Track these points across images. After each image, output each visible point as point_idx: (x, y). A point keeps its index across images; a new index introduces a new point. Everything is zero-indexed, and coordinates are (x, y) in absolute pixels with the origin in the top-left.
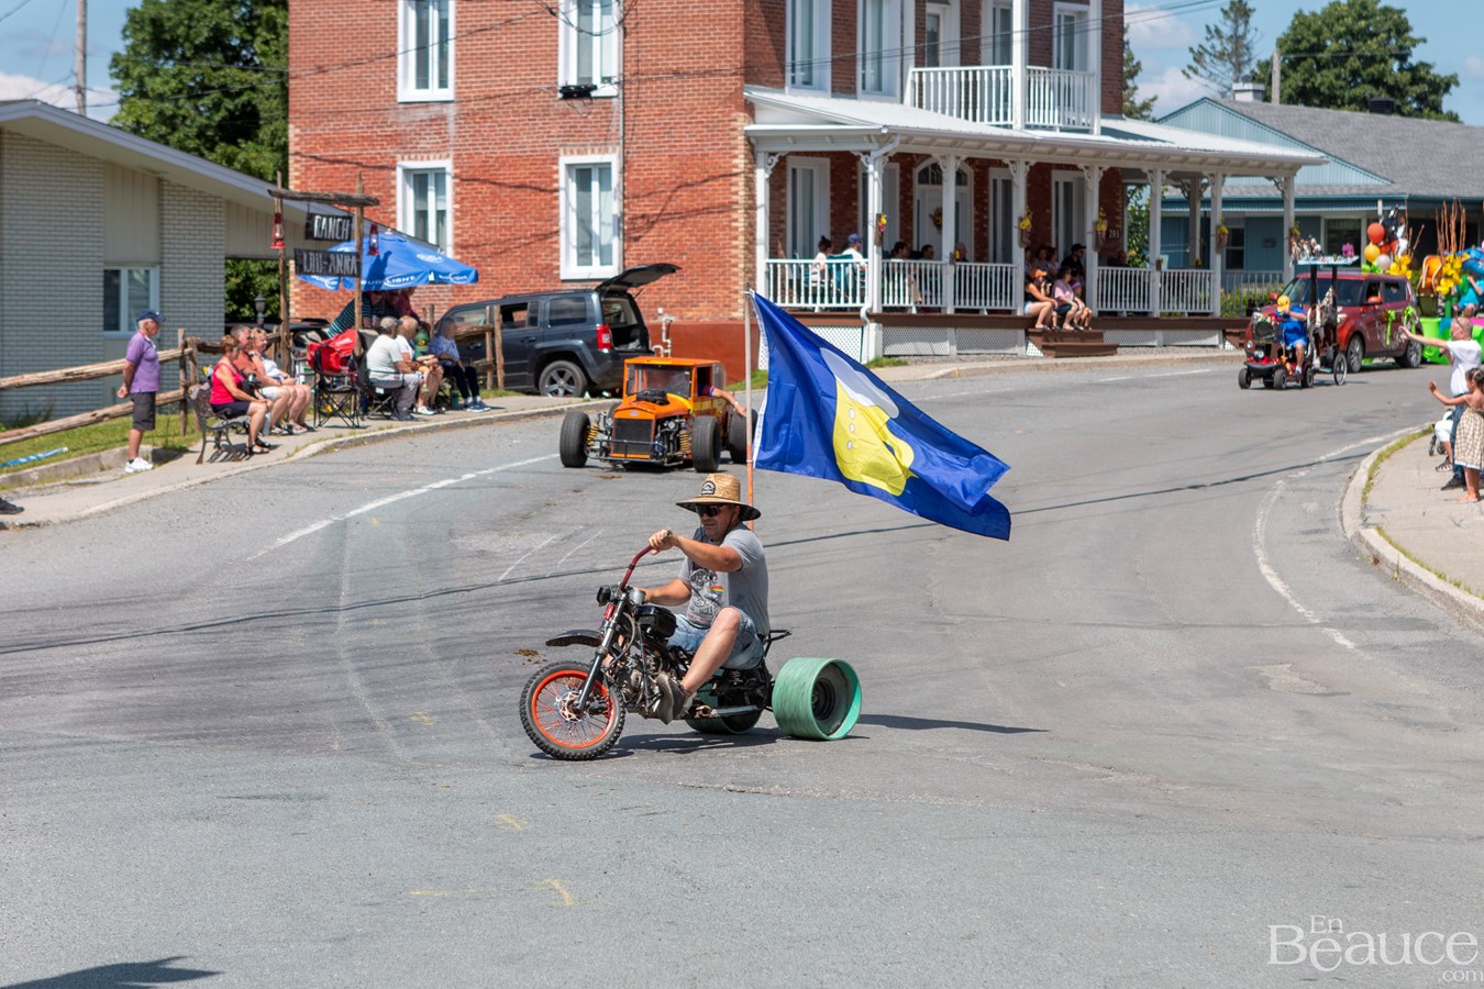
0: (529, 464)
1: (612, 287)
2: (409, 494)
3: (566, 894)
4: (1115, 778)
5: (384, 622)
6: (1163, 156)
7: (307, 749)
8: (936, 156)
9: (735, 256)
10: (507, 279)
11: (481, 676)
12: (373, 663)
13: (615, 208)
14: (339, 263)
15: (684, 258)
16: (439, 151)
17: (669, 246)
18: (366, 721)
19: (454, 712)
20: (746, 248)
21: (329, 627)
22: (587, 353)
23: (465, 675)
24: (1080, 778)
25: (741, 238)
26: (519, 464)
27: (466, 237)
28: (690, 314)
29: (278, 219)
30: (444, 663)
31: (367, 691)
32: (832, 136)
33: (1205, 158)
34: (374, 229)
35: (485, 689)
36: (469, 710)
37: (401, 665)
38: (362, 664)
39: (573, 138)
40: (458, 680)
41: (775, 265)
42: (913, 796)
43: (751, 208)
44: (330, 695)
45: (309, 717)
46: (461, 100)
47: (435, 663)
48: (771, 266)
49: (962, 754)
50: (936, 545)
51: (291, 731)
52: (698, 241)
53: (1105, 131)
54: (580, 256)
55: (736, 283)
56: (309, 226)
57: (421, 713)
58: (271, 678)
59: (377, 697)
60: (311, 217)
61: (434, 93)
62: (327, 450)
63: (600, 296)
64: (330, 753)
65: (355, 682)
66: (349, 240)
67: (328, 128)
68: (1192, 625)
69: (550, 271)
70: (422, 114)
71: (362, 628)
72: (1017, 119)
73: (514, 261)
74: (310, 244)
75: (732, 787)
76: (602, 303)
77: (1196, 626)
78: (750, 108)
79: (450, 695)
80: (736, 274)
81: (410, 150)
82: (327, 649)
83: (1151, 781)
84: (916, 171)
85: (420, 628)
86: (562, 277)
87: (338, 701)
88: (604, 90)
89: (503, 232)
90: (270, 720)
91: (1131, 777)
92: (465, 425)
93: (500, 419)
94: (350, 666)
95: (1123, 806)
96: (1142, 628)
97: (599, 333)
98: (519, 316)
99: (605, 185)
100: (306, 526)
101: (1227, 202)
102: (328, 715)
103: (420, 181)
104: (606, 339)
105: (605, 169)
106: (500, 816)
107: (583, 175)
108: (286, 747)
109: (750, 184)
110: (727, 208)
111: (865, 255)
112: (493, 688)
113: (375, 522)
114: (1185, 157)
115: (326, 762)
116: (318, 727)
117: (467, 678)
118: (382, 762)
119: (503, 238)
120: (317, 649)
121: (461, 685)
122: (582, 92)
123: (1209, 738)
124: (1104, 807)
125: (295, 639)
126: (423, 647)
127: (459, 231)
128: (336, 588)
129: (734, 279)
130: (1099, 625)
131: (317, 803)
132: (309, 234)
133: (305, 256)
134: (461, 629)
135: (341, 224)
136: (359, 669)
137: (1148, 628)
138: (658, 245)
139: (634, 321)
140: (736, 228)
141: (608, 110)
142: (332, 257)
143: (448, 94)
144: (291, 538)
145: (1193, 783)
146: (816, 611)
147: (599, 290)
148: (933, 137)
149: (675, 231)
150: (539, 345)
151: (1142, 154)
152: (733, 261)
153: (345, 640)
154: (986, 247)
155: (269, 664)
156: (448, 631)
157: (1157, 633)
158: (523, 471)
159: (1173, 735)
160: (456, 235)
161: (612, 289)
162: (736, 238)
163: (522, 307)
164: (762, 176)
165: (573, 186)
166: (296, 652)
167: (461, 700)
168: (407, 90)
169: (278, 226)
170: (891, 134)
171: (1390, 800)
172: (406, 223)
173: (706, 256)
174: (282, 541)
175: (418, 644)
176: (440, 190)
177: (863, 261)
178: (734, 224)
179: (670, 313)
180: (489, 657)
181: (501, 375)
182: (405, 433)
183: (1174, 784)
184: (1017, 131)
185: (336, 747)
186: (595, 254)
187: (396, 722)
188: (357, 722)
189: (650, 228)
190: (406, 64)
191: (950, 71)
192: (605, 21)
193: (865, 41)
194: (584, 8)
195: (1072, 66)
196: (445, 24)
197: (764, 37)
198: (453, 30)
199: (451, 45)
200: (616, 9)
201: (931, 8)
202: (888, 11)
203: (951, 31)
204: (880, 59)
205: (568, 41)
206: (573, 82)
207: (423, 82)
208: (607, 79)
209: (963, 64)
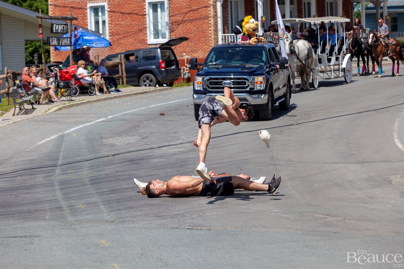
0: (133, 112)
1: (165, 46)
2: (88, 124)
4: (330, 219)
5: (73, 171)
7: (37, 219)
9: (211, 34)
10: (129, 45)
11: (104, 190)
12: (66, 186)
13: (167, 19)
14: (64, 41)
15: (192, 35)
17: (187, 30)
18: (60, 208)
19: (92, 203)
20: (214, 30)
21: (52, 174)
22: (157, 70)
23: (99, 189)
24: (316, 219)
25: (212, 27)
26: (129, 112)
27: (113, 30)
28: (195, 55)
29: (40, 26)
30: (92, 185)
31: (63, 196)
34: (76, 29)
35: (105, 194)
36: (98, 202)
37: (76, 187)
38: (62, 187)
40: (96, 191)
41: (225, 36)
42: (254, 229)
43: (216, 16)
44: (49, 199)
45: (40, 207)
47: (88, 186)
48: (224, 37)
49: (275, 212)
50: (278, 136)
51: (32, 212)
52: (197, 28)
54: (155, 35)
55: (211, 43)
56: (52, 28)
57: (80, 205)
58: (29, 193)
59: (66, 199)
60: (52, 25)
62: (59, 109)
63: (161, 50)
64: (44, 220)
65: (59, 194)
66: (67, 33)
68: (367, 162)
69: (144, 41)
71: (65, 174)
73: (131, 38)
74: (52, 35)
75: (188, 227)
76: (161, 52)
77: (369, 162)
79: (92, 197)
80: (211, 40)
82: (50, 182)
83: (342, 220)
85: (85, 173)
86: (148, 43)
87: (51, 200)
89: (127, 28)
90: (25, 208)
91: (336, 219)
92: (111, 98)
93: (124, 96)
94: (57, 188)
95: (330, 229)
96: (349, 163)
97: (160, 64)
98: (132, 58)
99: (163, 10)
100: (49, 137)
101: (389, 8)
102: (46, 206)
103: (96, 10)
104: (163, 65)
105: (162, 3)
106: (101, 241)
107: (155, 6)
108: (29, 218)
109: (215, 7)
110: (206, 16)
112: (108, 194)
113: (75, 135)
115: (42, 223)
116: (41, 210)
117: (99, 191)
118: (63, 223)
119: (126, 30)
120: (47, 182)
121: (97, 193)
123: (366, 203)
124: (323, 230)
125: (40, 178)
126: (85, 180)
127: (111, 28)
128: (57, 159)
129: (210, 42)
130: (333, 163)
131: (36, 238)
132: (52, 31)
133: (51, 39)
134: (100, 173)
135: (63, 27)
136: (61, 189)
137: (351, 163)
138: (183, 30)
139: (173, 58)
142: (61, 39)
144: (43, 142)
145: (357, 220)
146: (230, 162)
147: (159, 48)
149: (189, 26)
150: (140, 68)
152: (210, 35)
153: (58, 178)
155: (28, 188)
156: (95, 174)
157: (354, 165)
158: (131, 114)
159: (353, 202)
160: (110, 30)
161: (163, 47)
162: (210, 27)
163: (132, 55)
164: (219, 4)
165: (151, 10)
166: (39, 183)
167: (96, 199)
169: (40, 29)
172: (91, 26)
173: (200, 34)
174: (40, 143)
175: (84, 179)
176: (103, 13)
178: (210, 22)
179: (188, 55)
180: (108, 183)
181: (125, 80)
182: (89, 102)
183: (350, 220)
185: (47, 217)
186: (160, 35)
187: (71, 208)
188: (57, 208)
189: (179, 24)
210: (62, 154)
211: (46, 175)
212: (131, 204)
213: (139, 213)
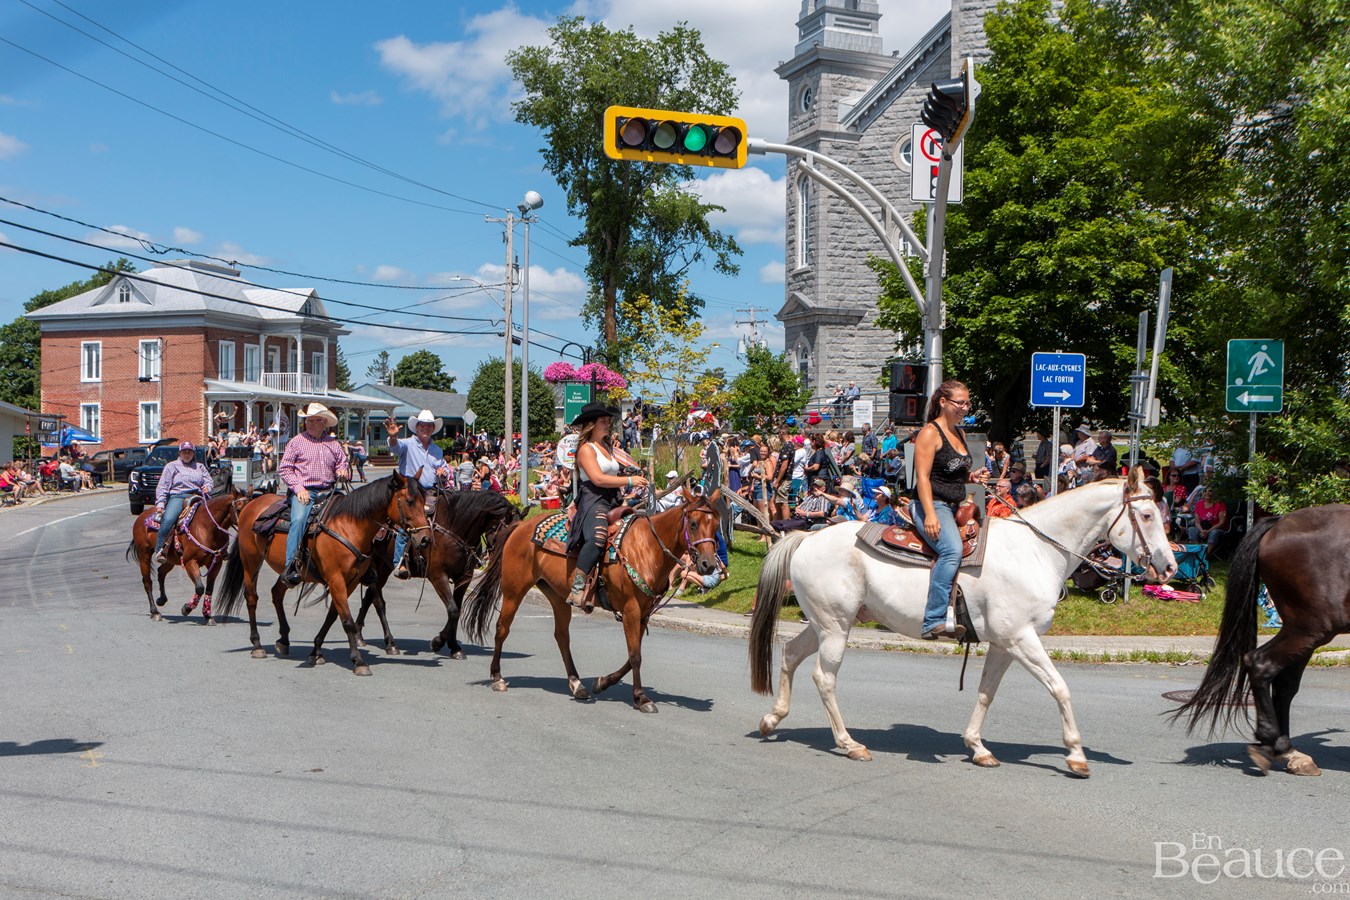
1: (155, 446)
2: (71, 518)
3: (70, 650)
5: (48, 562)
6: (349, 403)
8: (271, 403)
10: (121, 443)
11: (75, 579)
12: (38, 576)
13: (159, 420)
14: (52, 438)
16: (96, 399)
17: (177, 432)
18: (28, 595)
19: (60, 591)
21: (27, 564)
25: (203, 429)
27: (105, 429)
29: (29, 422)
30: (64, 575)
31: (33, 585)
32: (235, 396)
33: (363, 403)
34: (65, 427)
35: (75, 583)
36: (66, 591)
37: (48, 576)
38: (34, 576)
39: (144, 395)
40: (66, 581)
43: (206, 419)
44: (18, 587)
45: (8, 594)
46: (103, 382)
47: (60, 575)
52: (187, 430)
53: (329, 395)
54: (146, 434)
56: (40, 425)
57: (49, 592)
59: (35, 587)
60: (41, 422)
61: (94, 379)
63: (151, 449)
64: (10, 606)
65: (29, 582)
66: (55, 430)
67: (55, 392)
69: (136, 440)
70: (89, 386)
71: (39, 564)
72: (299, 390)
73: (122, 437)
74: (40, 432)
76: (151, 451)
78: (206, 386)
79: (62, 586)
81: (84, 399)
82: (23, 571)
84: (265, 408)
86: (140, 442)
87: (20, 589)
88: (154, 379)
89: (119, 427)
94: (29, 577)
98: (121, 456)
99: (155, 411)
100: (29, 529)
101: (370, 418)
102: (15, 594)
103: (89, 409)
105: (155, 406)
106: (61, 625)
107: (147, 408)
109: (206, 411)
110: (197, 419)
112: (78, 583)
113: (56, 527)
114: (356, 403)
115: (7, 609)
116: (8, 598)
117: (70, 580)
118: (27, 609)
119: (119, 429)
120: (20, 571)
122: (147, 380)
125: (13, 568)
126: (58, 570)
127: (103, 427)
128: (34, 550)
132: (40, 428)
133: (39, 436)
134: (75, 564)
135: (52, 425)
136: (32, 578)
138: (174, 432)
140: (201, 426)
141: (157, 386)
142: (49, 436)
143: (99, 380)
144: (23, 533)
148: (270, 396)
149: (180, 427)
151: (342, 402)
153: (31, 568)
156: (70, 564)
163: (122, 453)
164: (210, 409)
165: (144, 412)
166: (11, 572)
167: (65, 587)
168: (84, 378)
169: (28, 425)
170: (255, 395)
172: (84, 425)
174: (19, 534)
176: (96, 412)
180: (80, 573)
181: (113, 476)
184: (299, 394)
185: (13, 604)
186: (151, 435)
187: (39, 595)
188: (24, 596)
189: (171, 426)
190: (84, 370)
191: (277, 374)
192: (155, 356)
193: (247, 364)
194: (148, 352)
195: (318, 373)
196: (98, 356)
197: (211, 362)
198: (101, 358)
199: (100, 363)
200: (159, 351)
201: (270, 353)
202: (255, 354)
203: (277, 361)
204: (252, 369)
205: (142, 363)
206: (144, 376)
207: (90, 375)
208: (156, 376)
209: (281, 371)
211: (20, 564)
212: (98, 592)
213: (104, 600)
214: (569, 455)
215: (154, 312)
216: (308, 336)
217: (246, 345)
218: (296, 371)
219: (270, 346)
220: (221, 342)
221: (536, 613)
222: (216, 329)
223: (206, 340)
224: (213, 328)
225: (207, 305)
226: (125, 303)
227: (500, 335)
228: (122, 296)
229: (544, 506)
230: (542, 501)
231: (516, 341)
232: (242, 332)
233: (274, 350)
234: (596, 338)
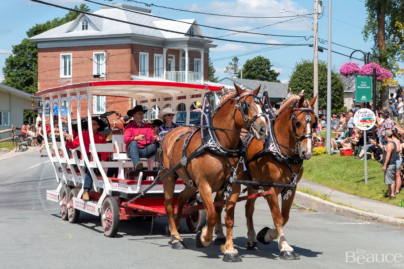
1: (103, 116)
3: (71, 236)
5: (48, 184)
7: (27, 209)
13: (105, 101)
15: (118, 109)
17: (116, 107)
18: (40, 204)
21: (37, 185)
25: (130, 106)
27: (74, 105)
29: (33, 102)
31: (42, 198)
38: (42, 192)
43: (132, 100)
44: (34, 198)
45: (29, 203)
46: (73, 78)
51: (25, 206)
52: (121, 106)
54: (97, 109)
56: (39, 104)
58: (23, 195)
59: (44, 199)
60: (40, 102)
61: (68, 76)
64: (31, 210)
65: (40, 196)
66: (48, 106)
67: (46, 83)
70: (65, 80)
71: (43, 185)
72: (186, 82)
82: (35, 189)
86: (94, 114)
87: (36, 200)
88: (102, 76)
89: (82, 104)
90: (21, 203)
94: (39, 193)
100: (35, 165)
102: (33, 202)
106: (62, 222)
108: (23, 209)
110: (127, 100)
111: (155, 110)
113: (50, 164)
115: (30, 212)
116: (30, 205)
118: (42, 212)
120: (33, 189)
122: (98, 76)
125: (30, 187)
128: (40, 177)
131: (27, 220)
132: (39, 105)
133: (38, 110)
136: (41, 193)
138: (113, 107)
139: (107, 123)
140: (129, 104)
141: (103, 80)
143: (71, 76)
144: (32, 167)
147: (100, 117)
149: (117, 105)
153: (39, 188)
154: (181, 108)
155: (23, 193)
160: (72, 105)
161: (102, 116)
162: (129, 106)
165: (96, 96)
166: (29, 190)
168: (62, 75)
169: (33, 104)
171: (238, 217)
173: (123, 110)
174: (30, 168)
175: (54, 188)
177: (155, 111)
178: (129, 103)
179: (116, 121)
185: (33, 209)
186: (101, 109)
187: (46, 204)
188: (39, 204)
189: (112, 104)
190: (62, 71)
191: (173, 72)
192: (103, 62)
193: (156, 66)
194: (98, 59)
195: (198, 71)
196: (70, 62)
197: (135, 65)
198: (71, 64)
199: (71, 67)
200: (105, 59)
201: (169, 59)
202: (161, 60)
203: (173, 64)
204: (159, 69)
205: (95, 66)
206: (96, 74)
207: (65, 74)
208: (103, 74)
209: (176, 71)
210: (42, 174)
211: (33, 185)
214: (361, 121)
215: (102, 36)
216: (192, 49)
217: (155, 55)
218: (185, 71)
219: (169, 55)
220: (141, 53)
221: (343, 221)
222: (138, 45)
223: (132, 52)
224: (135, 45)
225: (132, 31)
226: (85, 30)
227: (311, 46)
228: (83, 26)
229: (342, 154)
230: (341, 151)
231: (321, 50)
232: (153, 47)
233: (171, 58)
234: (372, 47)
